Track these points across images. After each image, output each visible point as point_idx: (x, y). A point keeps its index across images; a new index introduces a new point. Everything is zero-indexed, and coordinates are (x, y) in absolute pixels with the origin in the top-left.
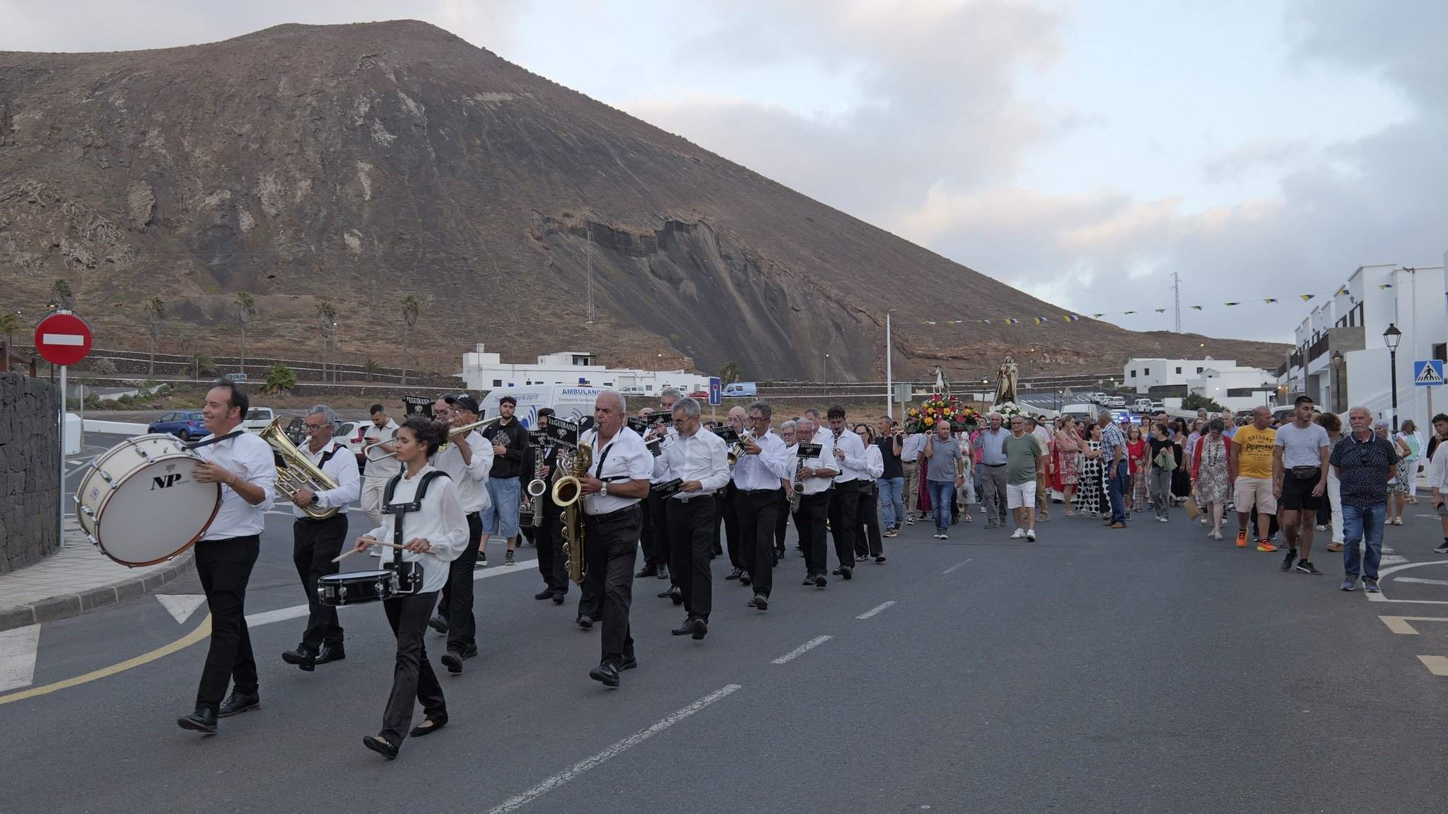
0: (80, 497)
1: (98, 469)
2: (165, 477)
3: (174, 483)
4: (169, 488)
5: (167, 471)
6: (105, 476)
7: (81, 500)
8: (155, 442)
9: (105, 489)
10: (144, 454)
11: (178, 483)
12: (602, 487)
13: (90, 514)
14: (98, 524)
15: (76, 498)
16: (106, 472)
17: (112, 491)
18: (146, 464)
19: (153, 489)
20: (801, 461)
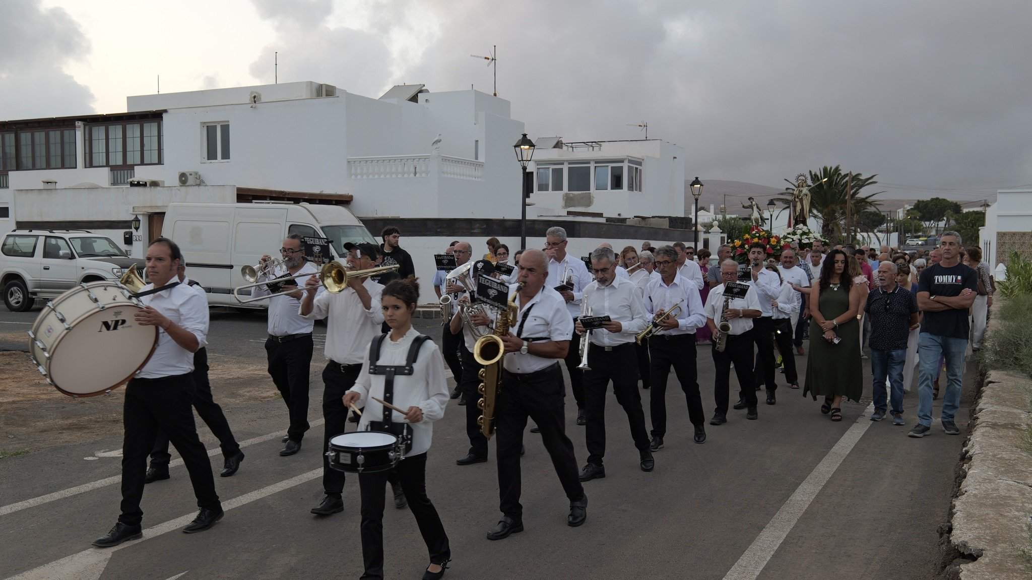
0: (35, 333)
1: (54, 310)
2: (112, 321)
3: (119, 327)
4: (115, 331)
5: (114, 316)
6: (60, 317)
7: (35, 336)
8: (105, 289)
9: (59, 329)
10: (96, 300)
11: (123, 327)
12: (523, 346)
13: (44, 350)
14: (50, 358)
15: (30, 333)
16: (60, 313)
17: (66, 331)
18: (97, 310)
19: (100, 331)
20: (727, 301)
